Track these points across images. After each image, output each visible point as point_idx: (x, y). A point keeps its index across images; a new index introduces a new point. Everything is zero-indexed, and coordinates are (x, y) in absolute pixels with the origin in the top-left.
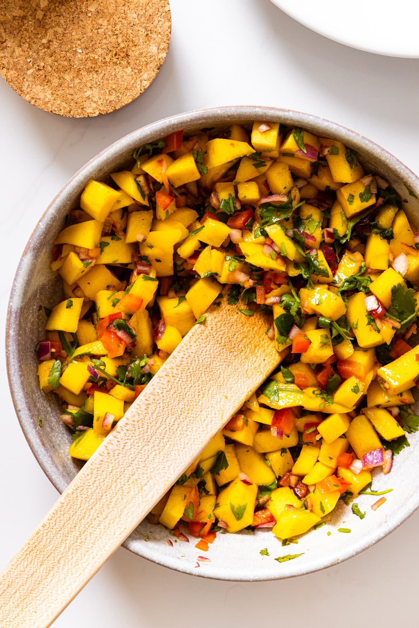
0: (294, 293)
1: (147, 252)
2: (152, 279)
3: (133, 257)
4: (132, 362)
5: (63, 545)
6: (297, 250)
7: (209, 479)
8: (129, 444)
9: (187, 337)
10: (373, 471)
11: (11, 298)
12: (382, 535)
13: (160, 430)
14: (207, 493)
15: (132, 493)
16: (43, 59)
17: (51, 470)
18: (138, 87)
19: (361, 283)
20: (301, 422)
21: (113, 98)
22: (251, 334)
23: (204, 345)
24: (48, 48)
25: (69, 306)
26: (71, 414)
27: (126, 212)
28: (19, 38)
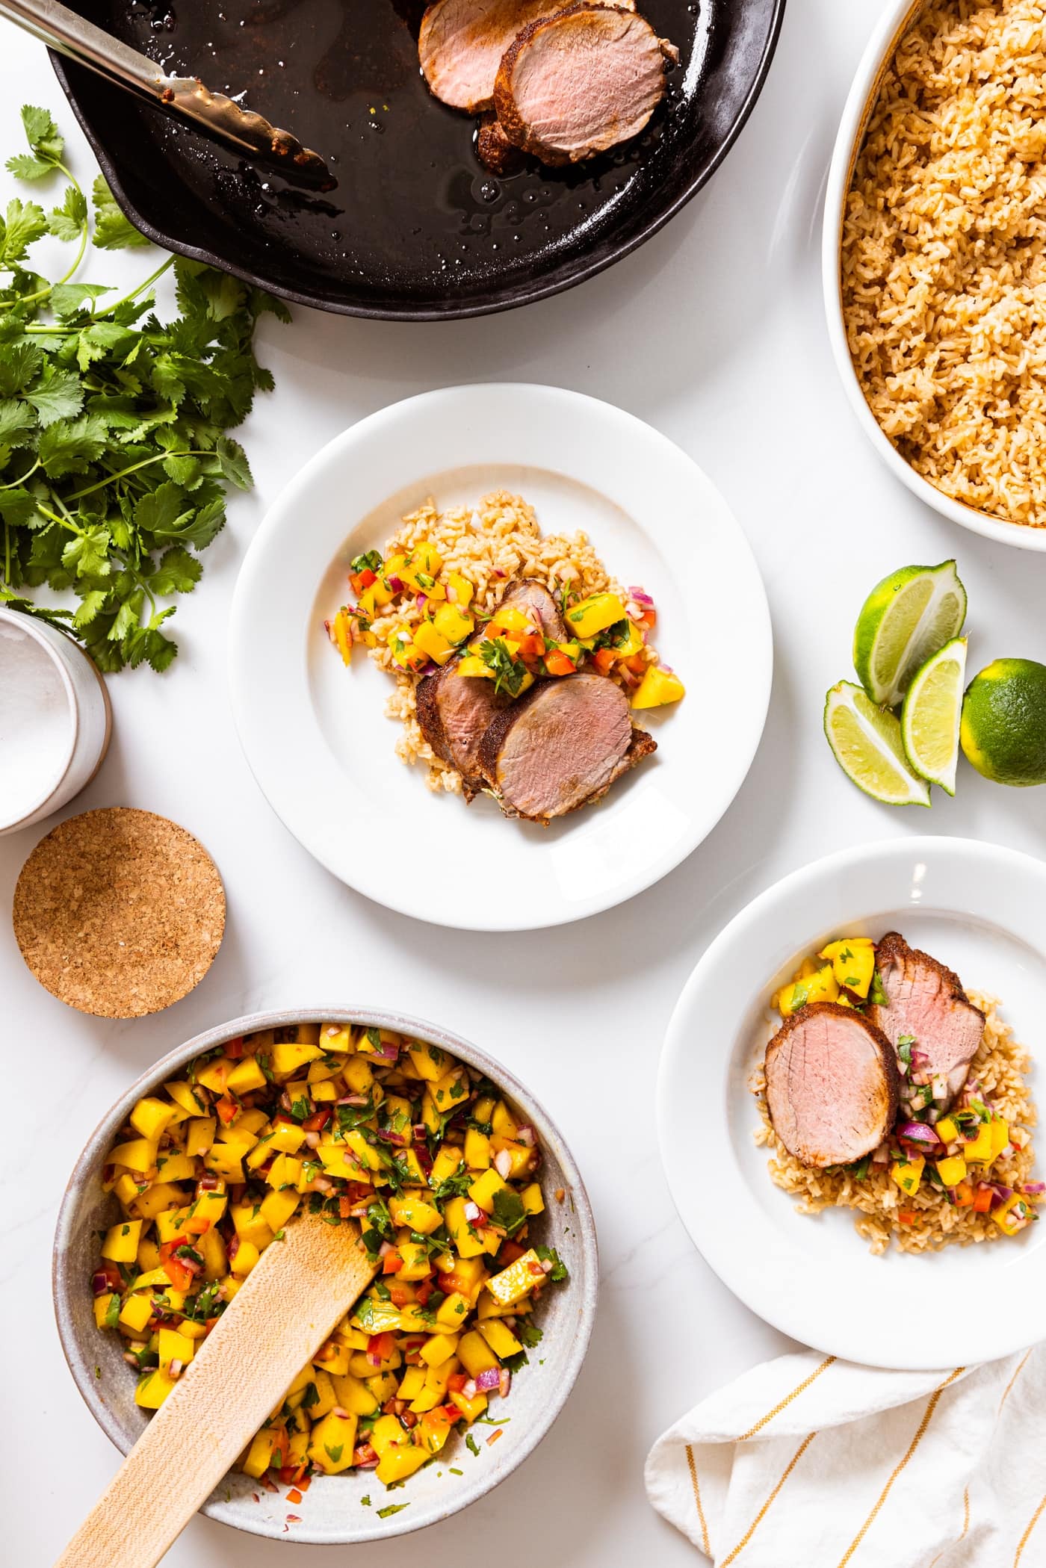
0: (382, 1204)
1: (213, 1165)
2: (219, 1196)
3: (196, 1169)
4: (203, 1290)
5: (129, 1520)
6: (381, 1160)
7: (300, 1416)
8: (200, 1393)
9: (266, 1254)
10: (490, 1395)
11: (56, 1238)
12: (495, 1484)
13: (236, 1373)
14: (299, 1431)
15: (206, 1451)
16: (81, 955)
17: (113, 1430)
18: (191, 980)
19: (459, 1186)
20: (402, 1343)
21: (163, 993)
22: (338, 1248)
23: (283, 1266)
24: (86, 942)
25: (126, 1232)
26: (134, 1353)
27: (186, 1124)
28: (51, 934)
